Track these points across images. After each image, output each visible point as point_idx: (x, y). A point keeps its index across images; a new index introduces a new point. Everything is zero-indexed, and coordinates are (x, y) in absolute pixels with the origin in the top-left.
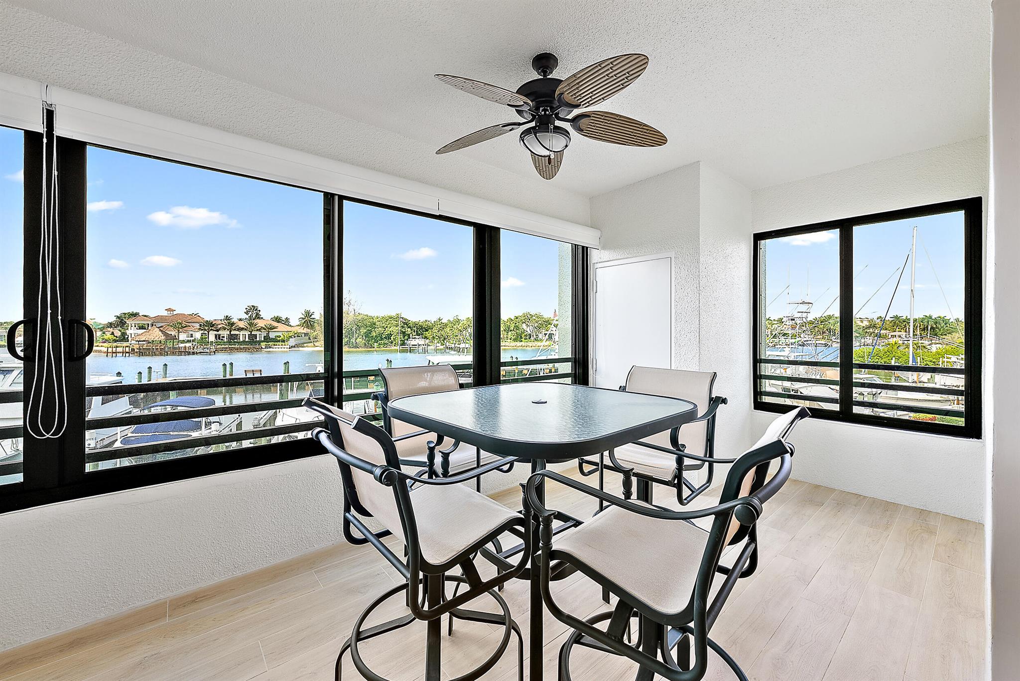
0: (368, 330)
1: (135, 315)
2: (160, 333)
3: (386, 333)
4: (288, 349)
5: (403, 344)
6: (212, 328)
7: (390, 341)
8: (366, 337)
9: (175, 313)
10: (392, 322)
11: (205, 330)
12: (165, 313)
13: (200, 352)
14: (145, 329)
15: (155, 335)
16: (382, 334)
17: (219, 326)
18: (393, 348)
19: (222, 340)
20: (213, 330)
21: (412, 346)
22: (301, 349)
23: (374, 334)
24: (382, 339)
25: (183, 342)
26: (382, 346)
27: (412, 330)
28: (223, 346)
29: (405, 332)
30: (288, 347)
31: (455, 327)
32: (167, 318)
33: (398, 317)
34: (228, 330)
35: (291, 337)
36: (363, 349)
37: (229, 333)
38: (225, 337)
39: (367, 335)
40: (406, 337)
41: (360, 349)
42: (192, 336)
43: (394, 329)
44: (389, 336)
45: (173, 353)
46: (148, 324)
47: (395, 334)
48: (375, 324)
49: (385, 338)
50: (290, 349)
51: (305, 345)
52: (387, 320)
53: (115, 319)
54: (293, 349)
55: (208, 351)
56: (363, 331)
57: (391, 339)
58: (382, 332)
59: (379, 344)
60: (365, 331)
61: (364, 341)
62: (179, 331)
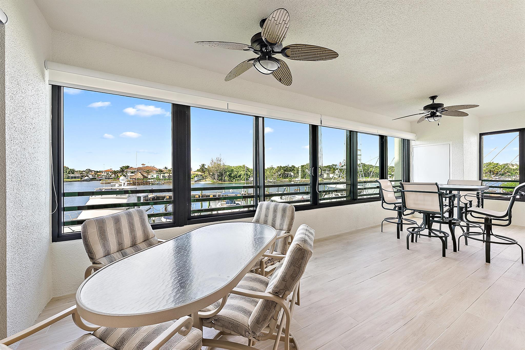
0: (230, 173)
1: (128, 167)
2: (141, 175)
3: (239, 175)
4: (194, 182)
5: (247, 180)
6: (162, 173)
7: (240, 178)
8: (229, 176)
9: (145, 166)
10: (241, 169)
11: (159, 174)
12: (141, 166)
13: (157, 184)
14: (134, 173)
15: (139, 176)
16: (237, 175)
17: (165, 172)
18: (242, 182)
19: (165, 178)
20: (162, 174)
21: (251, 181)
22: (200, 182)
23: (233, 175)
24: (236, 178)
25: (150, 179)
26: (237, 181)
27: (251, 173)
28: (167, 181)
29: (248, 174)
30: (194, 181)
31: (272, 171)
32: (143, 168)
33: (244, 166)
34: (169, 173)
35: (195, 177)
36: (228, 182)
37: (169, 175)
38: (167, 177)
39: (230, 175)
40: (248, 177)
41: (226, 182)
42: (153, 177)
43: (242, 173)
44: (240, 176)
45: (146, 184)
46: (135, 171)
47: (243, 175)
48: (233, 170)
49: (238, 177)
50: (195, 182)
51: (202, 180)
52: (239, 168)
53: (120, 169)
54: (197, 182)
55: (161, 183)
56: (228, 173)
57: (241, 177)
58: (237, 174)
59: (235, 180)
60: (229, 173)
61: (228, 178)
62: (148, 174)
